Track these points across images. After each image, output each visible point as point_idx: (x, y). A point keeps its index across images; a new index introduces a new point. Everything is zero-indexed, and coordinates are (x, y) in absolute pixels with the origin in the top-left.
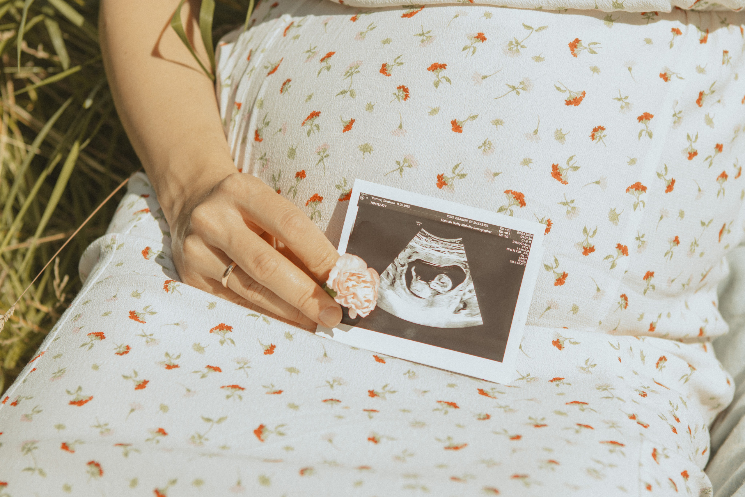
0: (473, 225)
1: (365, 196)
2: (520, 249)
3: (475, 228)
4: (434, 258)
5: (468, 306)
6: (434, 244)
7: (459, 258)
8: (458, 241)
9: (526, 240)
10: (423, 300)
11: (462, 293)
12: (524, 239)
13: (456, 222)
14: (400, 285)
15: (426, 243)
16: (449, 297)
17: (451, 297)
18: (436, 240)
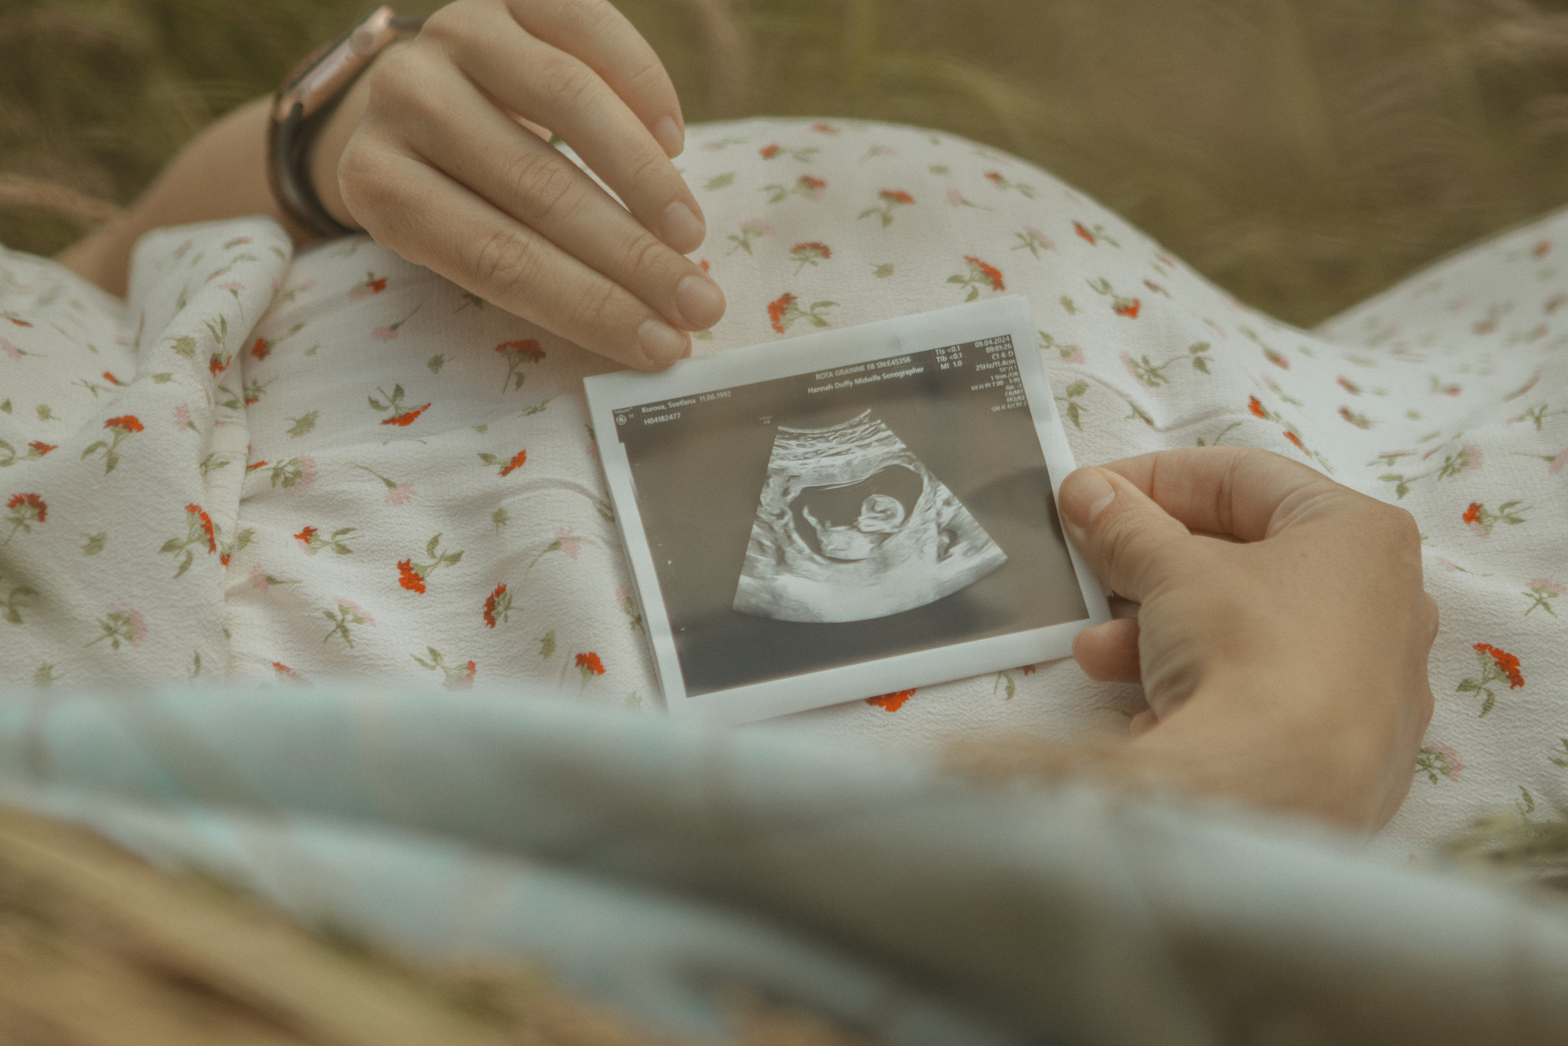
0: (878, 371)
1: (626, 414)
2: (997, 377)
3: (886, 376)
4: (836, 471)
5: (960, 532)
6: (821, 446)
7: (886, 449)
8: (865, 417)
9: (1000, 352)
10: (862, 564)
11: (932, 513)
12: (996, 352)
13: (842, 382)
14: (797, 555)
15: (802, 450)
16: (911, 533)
17: (917, 532)
18: (819, 435)
